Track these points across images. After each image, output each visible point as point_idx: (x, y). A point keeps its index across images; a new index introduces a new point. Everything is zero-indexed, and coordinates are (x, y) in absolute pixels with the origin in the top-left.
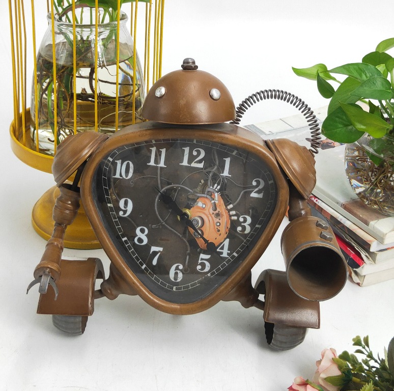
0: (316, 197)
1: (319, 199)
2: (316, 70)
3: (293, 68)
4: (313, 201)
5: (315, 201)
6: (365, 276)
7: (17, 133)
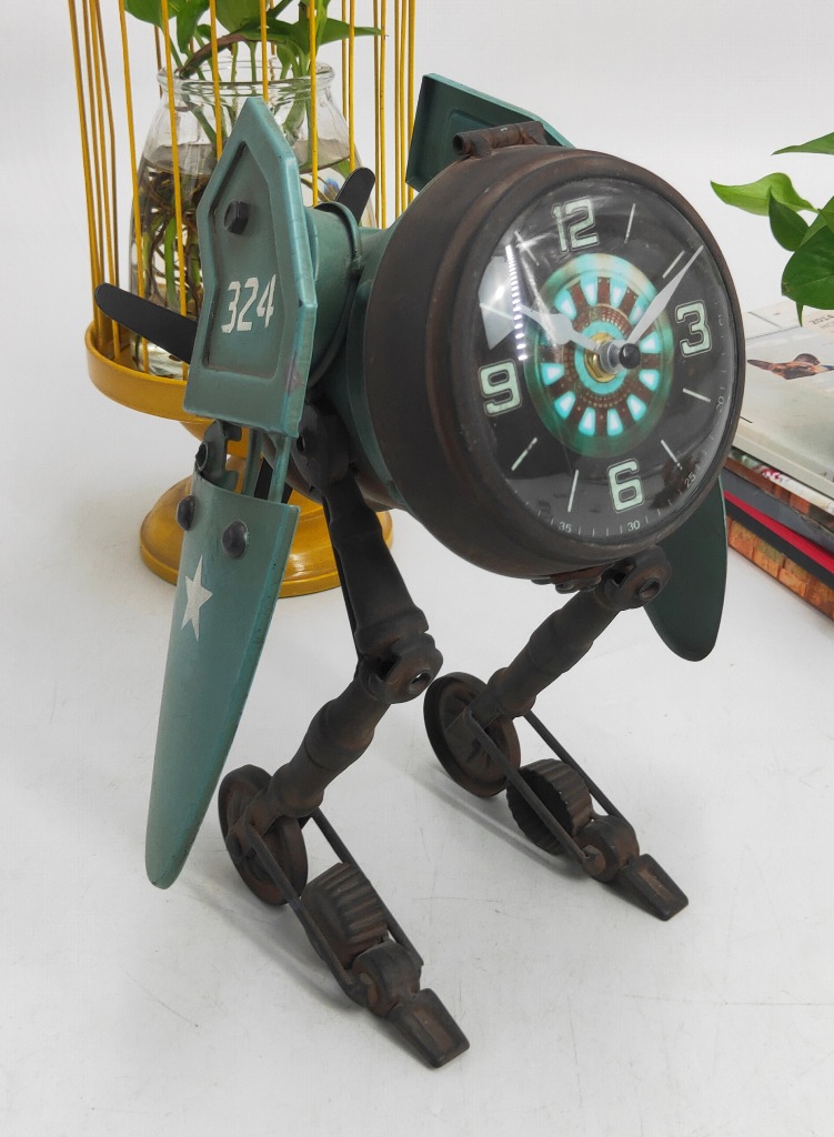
0: (774, 470)
1: (782, 473)
2: (768, 187)
3: (713, 184)
4: (768, 480)
5: (772, 479)
7: (101, 341)
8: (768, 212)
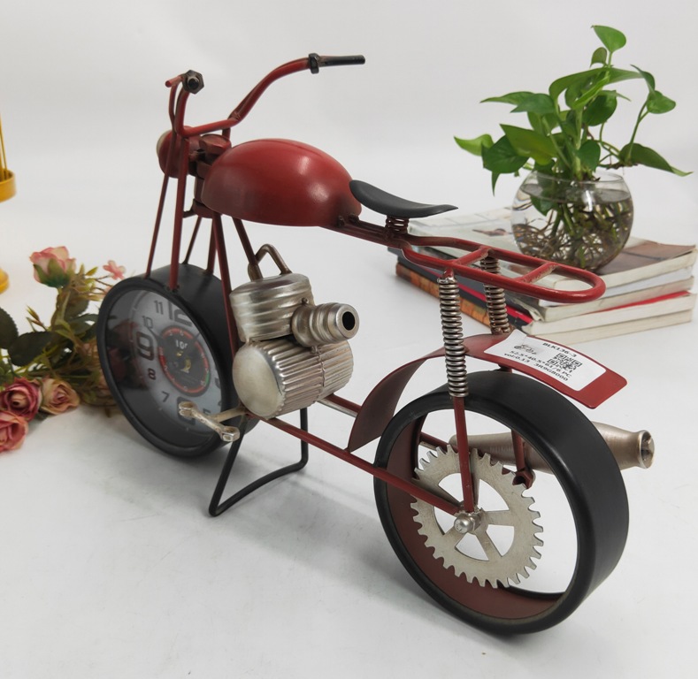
2: (481, 141)
3: (456, 139)
8: (481, 154)
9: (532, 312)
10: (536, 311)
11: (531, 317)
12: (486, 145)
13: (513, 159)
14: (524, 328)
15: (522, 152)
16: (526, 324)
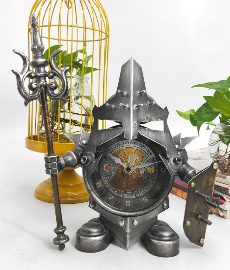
2: (190, 113)
6: (227, 211)
8: (189, 119)
9: (225, 197)
10: (227, 196)
11: (224, 200)
12: (192, 114)
13: (210, 114)
14: (221, 206)
15: (215, 109)
16: (222, 204)
